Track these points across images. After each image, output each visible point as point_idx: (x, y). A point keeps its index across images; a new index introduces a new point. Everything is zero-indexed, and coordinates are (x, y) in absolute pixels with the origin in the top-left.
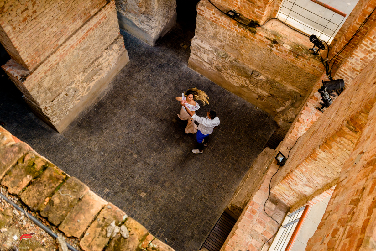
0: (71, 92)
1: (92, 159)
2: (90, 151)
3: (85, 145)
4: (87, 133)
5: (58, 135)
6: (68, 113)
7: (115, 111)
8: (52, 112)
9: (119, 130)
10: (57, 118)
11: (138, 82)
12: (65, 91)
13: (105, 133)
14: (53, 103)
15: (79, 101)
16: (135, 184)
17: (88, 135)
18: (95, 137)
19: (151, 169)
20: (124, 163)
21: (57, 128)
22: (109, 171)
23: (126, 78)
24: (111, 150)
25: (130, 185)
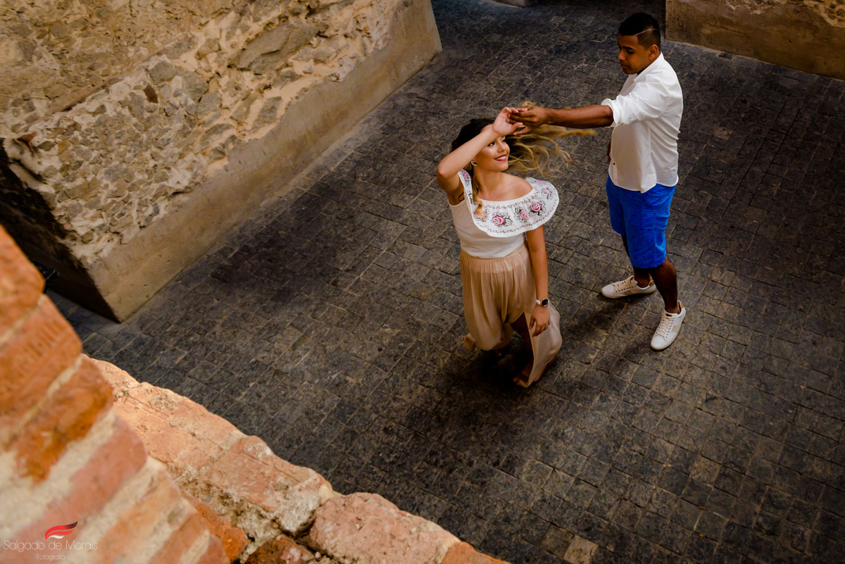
0: (176, 91)
1: (275, 409)
2: (269, 375)
3: (242, 350)
4: (260, 301)
5: (113, 329)
6: (163, 212)
7: (394, 201)
8: (64, 169)
9: (415, 266)
10: (99, 222)
11: (481, 103)
12: (143, 74)
13: (346, 290)
14: (69, 114)
15: (225, 162)
16: (526, 498)
17: (264, 309)
18: (298, 309)
19: (599, 408)
20: (450, 403)
21: (101, 280)
22: (371, 453)
23: (435, 96)
24: (377, 353)
25: (498, 510)
